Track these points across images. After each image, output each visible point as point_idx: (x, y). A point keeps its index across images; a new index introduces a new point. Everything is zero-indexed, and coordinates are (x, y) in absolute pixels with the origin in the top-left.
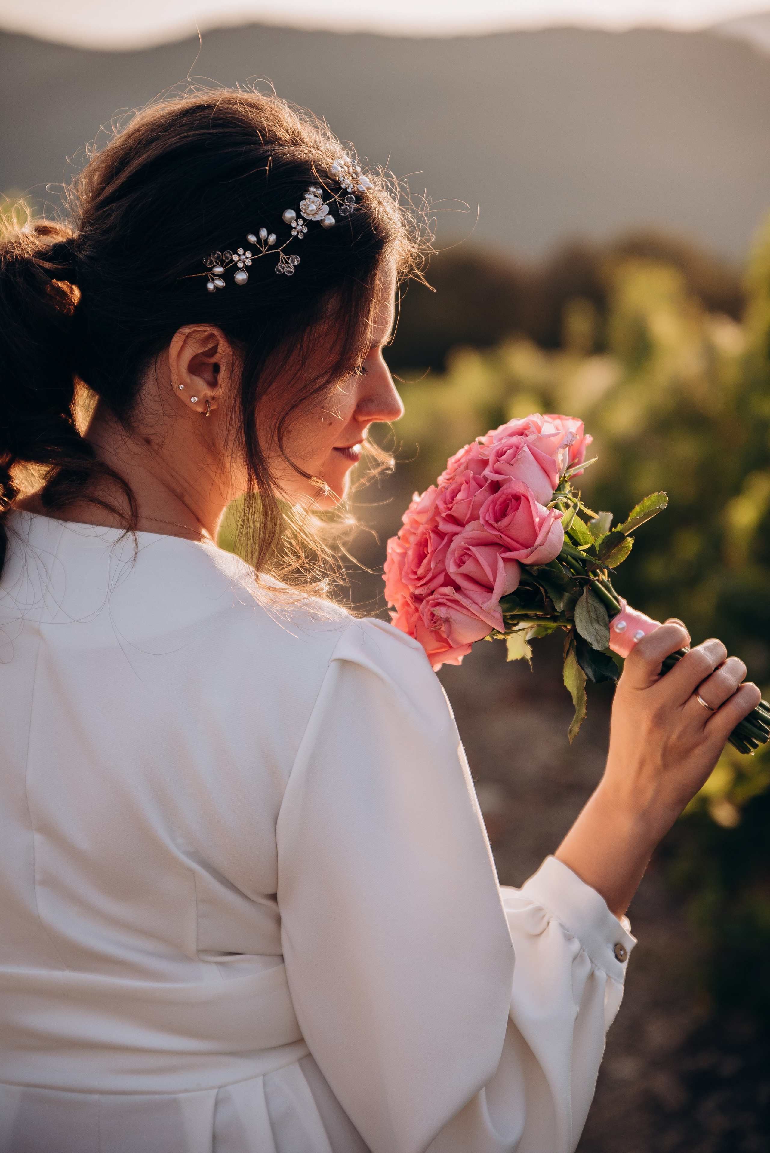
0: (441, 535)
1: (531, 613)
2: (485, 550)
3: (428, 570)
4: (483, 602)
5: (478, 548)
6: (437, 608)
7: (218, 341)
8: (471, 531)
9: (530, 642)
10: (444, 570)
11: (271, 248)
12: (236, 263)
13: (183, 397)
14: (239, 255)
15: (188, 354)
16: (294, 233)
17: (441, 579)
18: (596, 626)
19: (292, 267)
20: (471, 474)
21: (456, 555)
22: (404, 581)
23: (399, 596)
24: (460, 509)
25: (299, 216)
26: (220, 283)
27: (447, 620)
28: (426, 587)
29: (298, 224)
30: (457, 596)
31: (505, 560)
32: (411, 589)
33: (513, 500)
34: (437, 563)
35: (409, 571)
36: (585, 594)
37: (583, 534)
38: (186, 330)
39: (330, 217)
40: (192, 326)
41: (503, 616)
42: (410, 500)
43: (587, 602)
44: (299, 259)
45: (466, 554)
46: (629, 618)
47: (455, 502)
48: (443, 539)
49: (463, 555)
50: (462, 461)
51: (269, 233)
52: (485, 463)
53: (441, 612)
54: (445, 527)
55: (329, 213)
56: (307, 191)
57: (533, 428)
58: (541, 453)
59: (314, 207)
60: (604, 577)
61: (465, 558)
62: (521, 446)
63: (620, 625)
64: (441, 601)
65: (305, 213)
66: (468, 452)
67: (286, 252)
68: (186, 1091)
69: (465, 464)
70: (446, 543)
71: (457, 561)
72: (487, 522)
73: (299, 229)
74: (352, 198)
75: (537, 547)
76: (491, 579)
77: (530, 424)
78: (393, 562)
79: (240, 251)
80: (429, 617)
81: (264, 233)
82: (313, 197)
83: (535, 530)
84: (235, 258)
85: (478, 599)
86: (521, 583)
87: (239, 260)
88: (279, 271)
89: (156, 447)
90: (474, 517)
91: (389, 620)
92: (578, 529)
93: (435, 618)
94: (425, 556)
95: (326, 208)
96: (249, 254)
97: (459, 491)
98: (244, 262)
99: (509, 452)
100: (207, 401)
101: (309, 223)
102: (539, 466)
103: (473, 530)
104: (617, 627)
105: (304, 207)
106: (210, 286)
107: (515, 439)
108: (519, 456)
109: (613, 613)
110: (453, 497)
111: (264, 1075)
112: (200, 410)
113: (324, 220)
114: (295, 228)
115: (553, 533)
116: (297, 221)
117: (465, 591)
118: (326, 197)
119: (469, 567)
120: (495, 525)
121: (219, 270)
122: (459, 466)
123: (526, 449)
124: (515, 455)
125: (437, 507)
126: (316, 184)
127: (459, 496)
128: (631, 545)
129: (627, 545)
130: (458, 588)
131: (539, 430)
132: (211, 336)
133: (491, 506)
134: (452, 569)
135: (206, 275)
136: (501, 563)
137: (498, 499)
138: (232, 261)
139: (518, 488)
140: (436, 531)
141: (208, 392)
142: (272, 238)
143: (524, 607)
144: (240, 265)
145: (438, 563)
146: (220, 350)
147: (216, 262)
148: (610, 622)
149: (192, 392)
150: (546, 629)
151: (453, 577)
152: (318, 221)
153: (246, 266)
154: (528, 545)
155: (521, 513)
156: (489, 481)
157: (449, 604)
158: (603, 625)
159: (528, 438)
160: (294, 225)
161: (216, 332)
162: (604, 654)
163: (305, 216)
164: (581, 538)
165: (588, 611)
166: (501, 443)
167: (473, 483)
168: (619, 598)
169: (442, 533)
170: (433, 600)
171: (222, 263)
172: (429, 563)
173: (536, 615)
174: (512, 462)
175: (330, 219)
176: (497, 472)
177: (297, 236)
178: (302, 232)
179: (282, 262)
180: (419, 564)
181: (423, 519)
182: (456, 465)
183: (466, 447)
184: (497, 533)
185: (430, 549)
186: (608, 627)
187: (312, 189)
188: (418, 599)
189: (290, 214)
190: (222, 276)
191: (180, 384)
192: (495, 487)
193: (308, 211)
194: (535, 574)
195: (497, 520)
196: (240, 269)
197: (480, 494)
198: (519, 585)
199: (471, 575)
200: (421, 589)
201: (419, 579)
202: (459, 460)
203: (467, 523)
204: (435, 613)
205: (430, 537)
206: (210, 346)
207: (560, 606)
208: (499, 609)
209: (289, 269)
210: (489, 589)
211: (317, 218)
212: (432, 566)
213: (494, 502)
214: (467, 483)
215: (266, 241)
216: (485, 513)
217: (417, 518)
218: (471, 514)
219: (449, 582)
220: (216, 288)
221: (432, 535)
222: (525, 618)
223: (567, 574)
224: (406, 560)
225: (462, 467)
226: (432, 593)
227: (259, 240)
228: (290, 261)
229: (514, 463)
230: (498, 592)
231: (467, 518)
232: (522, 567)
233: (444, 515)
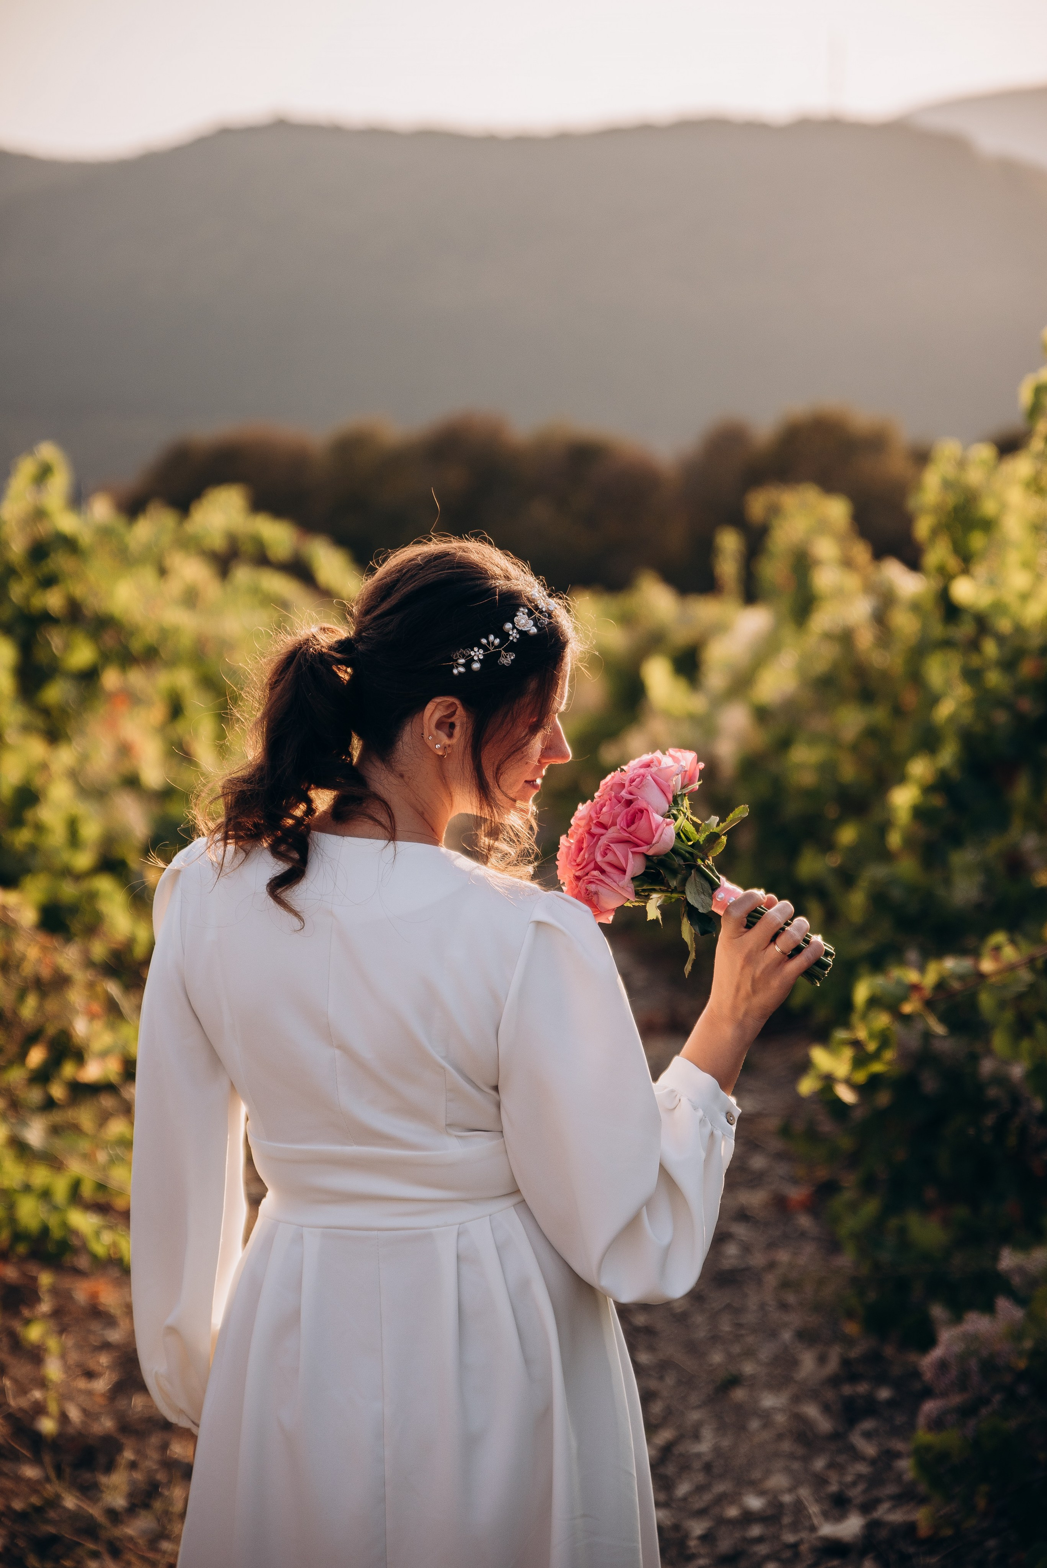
0: (592, 835)
1: (657, 888)
2: (621, 846)
3: (584, 859)
4: (620, 881)
5: (615, 844)
6: (589, 885)
7: (457, 708)
8: (612, 833)
9: (659, 907)
10: (594, 859)
11: (496, 647)
12: (473, 657)
13: (430, 744)
14: (475, 652)
15: (437, 716)
16: (511, 638)
17: (592, 865)
18: (703, 896)
19: (510, 660)
20: (613, 794)
21: (602, 850)
22: (568, 866)
23: (566, 876)
24: (604, 819)
25: (514, 627)
26: (462, 670)
27: (596, 893)
28: (583, 871)
29: (513, 633)
30: (602, 877)
31: (633, 853)
32: (573, 871)
33: (639, 812)
34: (589, 855)
35: (572, 860)
36: (693, 875)
37: (692, 833)
38: (438, 700)
39: (534, 628)
40: (441, 697)
41: (635, 891)
42: (576, 809)
43: (695, 880)
44: (514, 655)
45: (608, 849)
46: (727, 891)
47: (602, 813)
48: (594, 838)
49: (606, 850)
50: (609, 784)
51: (495, 638)
52: (623, 786)
53: (592, 888)
54: (595, 830)
55: (533, 626)
56: (518, 610)
57: (656, 763)
58: (660, 780)
59: (524, 622)
60: (709, 862)
61: (608, 851)
62: (646, 775)
63: (720, 895)
64: (592, 880)
65: (518, 625)
66: (613, 777)
67: (506, 650)
68: (438, 1226)
69: (610, 787)
70: (596, 841)
71: (602, 853)
72: (622, 828)
73: (514, 636)
74: (546, 615)
75: (654, 844)
76: (625, 867)
77: (653, 759)
78: (562, 853)
79: (476, 649)
80: (585, 891)
81: (491, 637)
82: (522, 614)
83: (653, 833)
84: (472, 653)
85: (617, 879)
86: (647, 868)
87: (475, 655)
88: (501, 663)
89: (406, 779)
90: (614, 824)
91: (562, 891)
92: (688, 830)
93: (588, 891)
94: (582, 849)
95: (531, 622)
96: (481, 651)
97: (605, 805)
98: (478, 656)
99: (638, 780)
100: (445, 747)
101: (520, 632)
102: (658, 789)
103: (613, 832)
104: (718, 898)
105: (517, 621)
106: (455, 671)
107: (642, 771)
108: (643, 783)
109: (714, 887)
110: (601, 810)
111: (490, 1215)
112: (440, 753)
113: (530, 630)
114: (511, 635)
115: (666, 835)
116: (513, 630)
117: (608, 874)
118: (530, 613)
119: (610, 857)
120: (627, 829)
121: (462, 661)
122: (607, 787)
123: (650, 778)
124: (641, 781)
125: (590, 816)
126: (524, 606)
127: (604, 810)
128: (725, 841)
129: (722, 841)
130: (603, 872)
131: (660, 763)
132: (453, 704)
133: (625, 817)
134: (599, 859)
135: (452, 664)
136: (630, 855)
137: (629, 812)
138: (470, 655)
139: (641, 804)
140: (589, 833)
141: (446, 740)
142: (497, 641)
143: (651, 884)
144: (476, 658)
145: (591, 854)
146: (457, 713)
147: (460, 656)
148: (713, 893)
149: (436, 740)
150: (671, 898)
151: (600, 864)
152: (526, 631)
153: (479, 659)
154: (648, 843)
155: (643, 822)
156: (624, 800)
157: (597, 882)
158: (707, 896)
159: (652, 769)
160: (511, 633)
161: (457, 702)
162: (707, 916)
163: (518, 627)
164: (691, 836)
165: (696, 886)
166: (633, 773)
167: (614, 800)
168: (720, 876)
169: (593, 834)
170: (587, 880)
171: (463, 656)
172: (584, 855)
173: (660, 889)
174: (639, 787)
175: (533, 629)
176: (631, 794)
177: (512, 641)
178: (516, 637)
179: (503, 656)
180: (578, 855)
181: (583, 823)
182: (605, 786)
183: (613, 774)
184: (628, 835)
185: (585, 845)
186: (711, 897)
187: (522, 609)
188: (578, 878)
189: (508, 626)
190: (463, 665)
191: (429, 736)
192: (629, 803)
193: (519, 624)
194: (656, 861)
195: (628, 826)
196: (475, 660)
197: (618, 808)
198: (646, 869)
199: (611, 862)
200: (580, 872)
201: (578, 865)
202: (607, 783)
203: (610, 827)
204: (588, 888)
205: (585, 837)
206: (452, 710)
207: (674, 883)
208: (632, 886)
209: (507, 662)
210: (623, 871)
211: (525, 629)
212: (586, 857)
213: (627, 814)
214: (610, 800)
215: (493, 643)
216: (621, 821)
217: (579, 822)
218: (612, 822)
219: (597, 867)
220: (459, 673)
221: (586, 835)
222: (654, 891)
223: (678, 861)
224: (570, 852)
225: (609, 789)
226: (587, 874)
227: (488, 643)
228: (508, 657)
229: (641, 787)
230: (629, 874)
231: (609, 824)
232: (647, 857)
233: (594, 822)
